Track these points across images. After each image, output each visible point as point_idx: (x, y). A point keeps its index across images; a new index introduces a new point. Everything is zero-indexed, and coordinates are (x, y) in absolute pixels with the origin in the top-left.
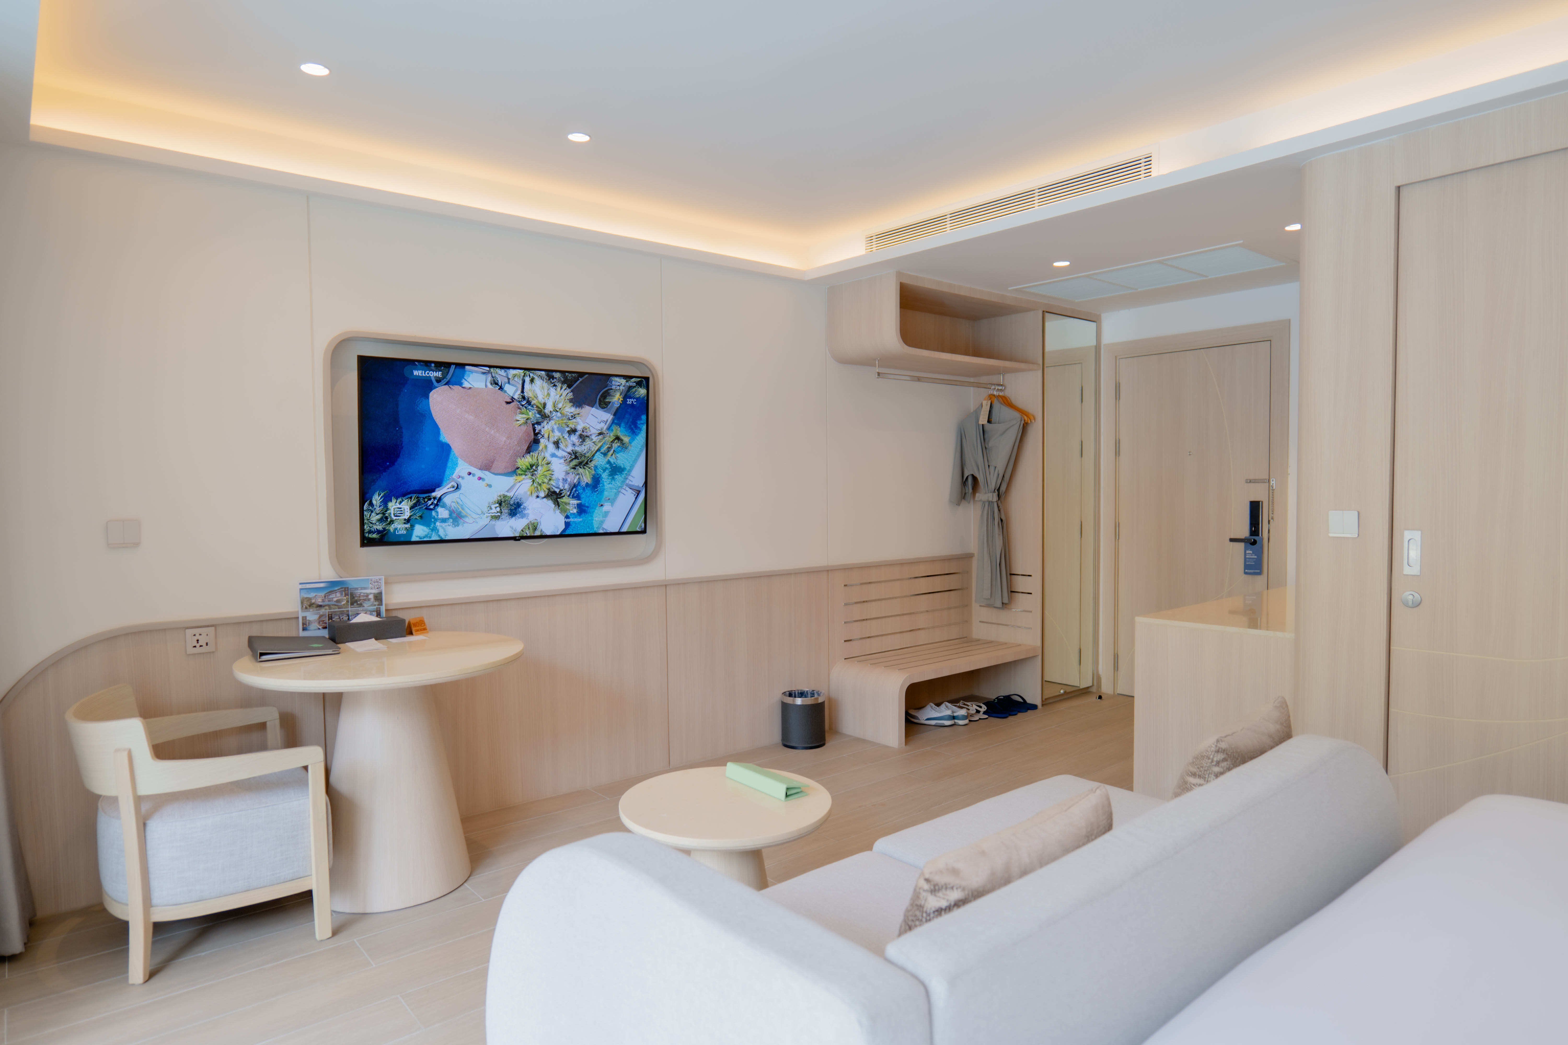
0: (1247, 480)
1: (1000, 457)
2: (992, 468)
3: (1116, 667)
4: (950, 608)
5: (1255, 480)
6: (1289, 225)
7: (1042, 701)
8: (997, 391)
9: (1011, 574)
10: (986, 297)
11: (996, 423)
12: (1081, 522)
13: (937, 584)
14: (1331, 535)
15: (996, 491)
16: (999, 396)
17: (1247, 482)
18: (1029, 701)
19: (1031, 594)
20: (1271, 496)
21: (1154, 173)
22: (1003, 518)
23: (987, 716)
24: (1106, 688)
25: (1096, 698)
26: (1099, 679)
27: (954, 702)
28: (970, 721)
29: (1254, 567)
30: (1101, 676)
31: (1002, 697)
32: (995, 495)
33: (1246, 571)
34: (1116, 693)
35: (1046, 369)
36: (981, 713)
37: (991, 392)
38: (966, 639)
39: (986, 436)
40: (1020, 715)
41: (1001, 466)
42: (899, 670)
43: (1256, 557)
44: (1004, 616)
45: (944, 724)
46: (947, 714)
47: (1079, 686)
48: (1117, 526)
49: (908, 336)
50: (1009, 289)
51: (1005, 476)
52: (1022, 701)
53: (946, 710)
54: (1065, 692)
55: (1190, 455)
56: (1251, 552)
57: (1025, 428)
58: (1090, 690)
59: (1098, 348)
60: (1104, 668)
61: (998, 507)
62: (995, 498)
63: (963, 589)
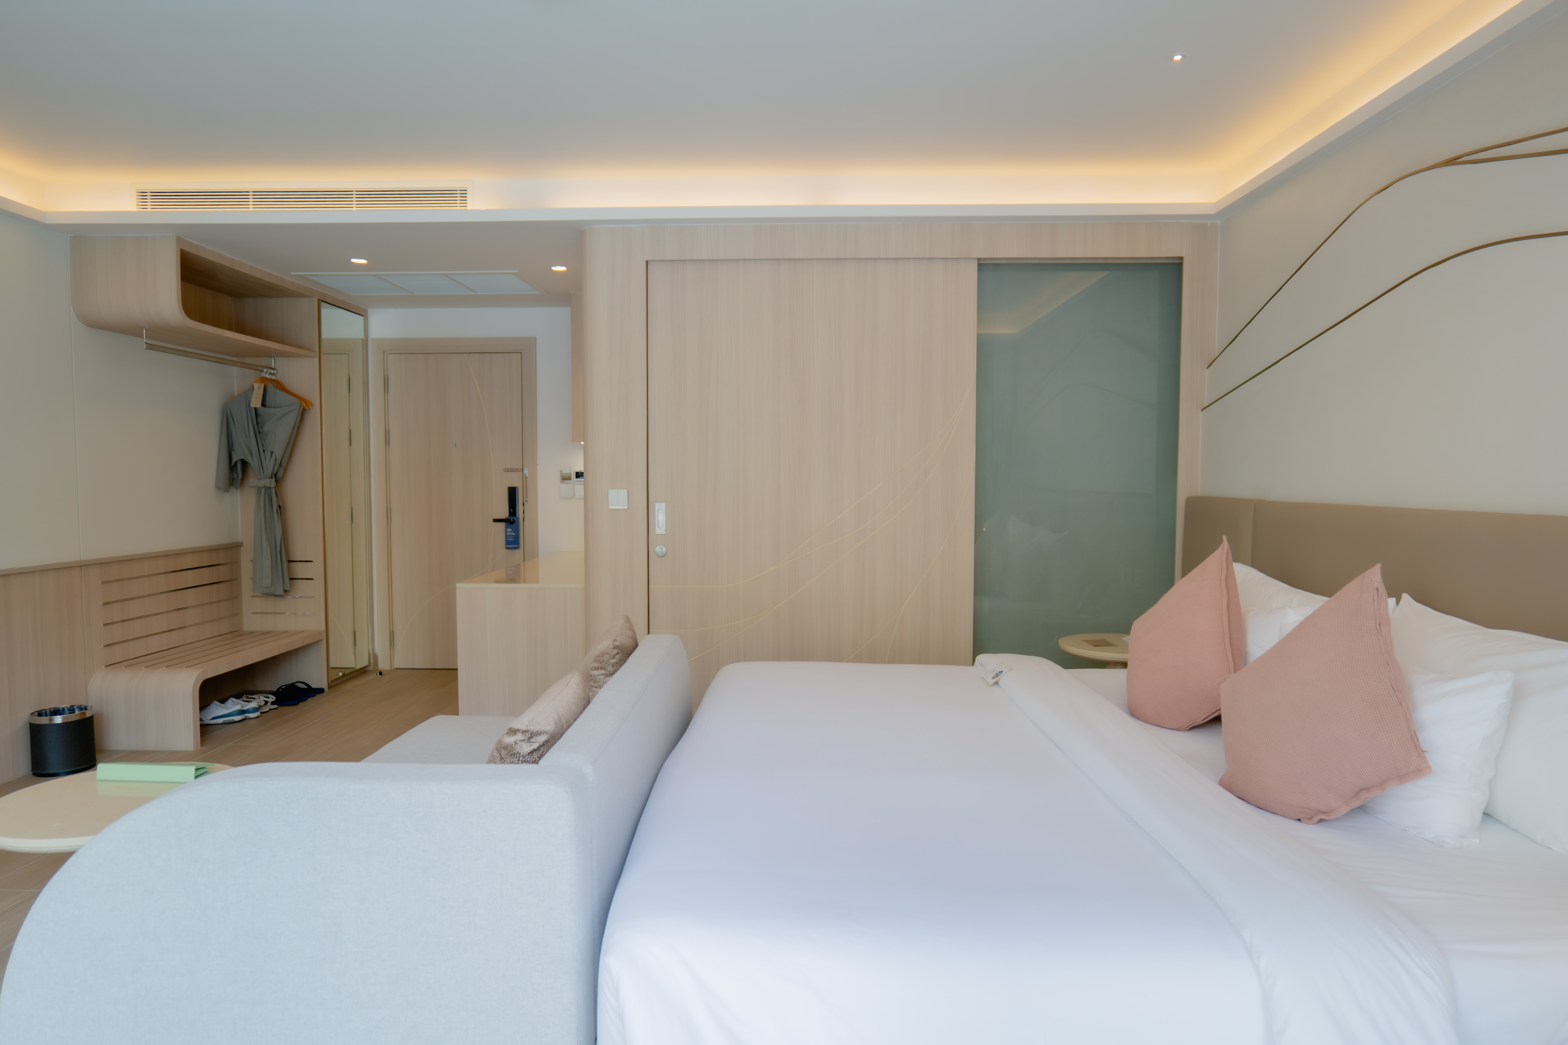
0: (505, 469)
1: (277, 441)
2: (268, 454)
3: (392, 644)
4: (220, 601)
5: (512, 469)
6: (555, 265)
7: (329, 684)
8: (269, 374)
9: (290, 561)
10: (266, 278)
11: (271, 407)
12: (352, 508)
13: (206, 576)
14: (610, 507)
15: (273, 477)
16: (271, 379)
17: (505, 471)
18: (314, 685)
19: (313, 579)
20: (525, 482)
21: (470, 206)
22: (281, 505)
23: (276, 706)
24: (383, 665)
25: (377, 675)
26: (375, 657)
27: (238, 696)
28: (261, 713)
29: (513, 543)
30: (377, 654)
31: (284, 687)
32: (273, 480)
33: (507, 546)
34: (393, 668)
35: (323, 357)
36: (269, 704)
37: (263, 375)
38: (237, 633)
39: (259, 420)
40: (310, 700)
41: (279, 450)
42: (186, 667)
43: (514, 534)
44: (281, 605)
45: (233, 720)
46: (236, 709)
47: (354, 667)
48: (389, 512)
49: (190, 308)
50: (292, 273)
51: (282, 462)
52: (306, 687)
53: (233, 705)
54: (344, 675)
55: (456, 446)
56: (510, 530)
57: (303, 413)
58: (367, 669)
59: (365, 342)
60: (380, 647)
61: (276, 493)
62: (273, 484)
63: (233, 580)
